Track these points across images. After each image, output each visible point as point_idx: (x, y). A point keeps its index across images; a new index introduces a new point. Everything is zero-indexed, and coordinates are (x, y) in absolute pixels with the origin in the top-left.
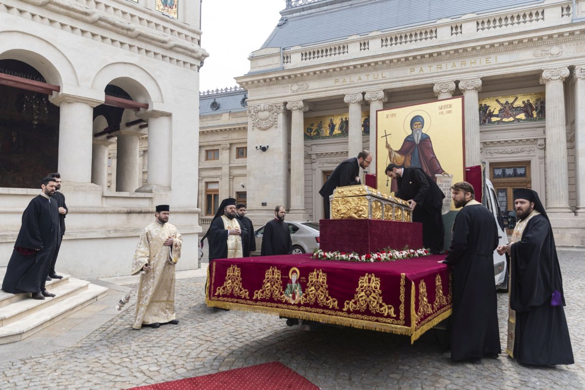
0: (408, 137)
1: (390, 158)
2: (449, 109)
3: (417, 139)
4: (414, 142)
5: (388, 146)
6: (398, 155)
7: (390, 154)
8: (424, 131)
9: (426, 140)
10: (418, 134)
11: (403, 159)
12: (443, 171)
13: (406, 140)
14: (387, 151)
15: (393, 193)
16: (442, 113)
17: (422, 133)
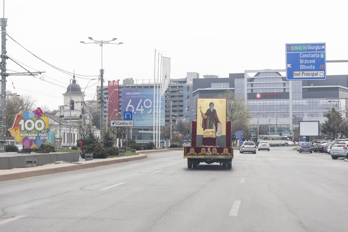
0: (209, 109)
1: (202, 116)
2: (222, 102)
3: (212, 110)
4: (210, 111)
5: (201, 112)
6: (204, 115)
7: (202, 114)
8: (214, 108)
9: (214, 111)
10: (212, 109)
11: (207, 117)
12: (220, 122)
13: (208, 110)
14: (201, 113)
15: (203, 128)
16: (220, 103)
17: (213, 109)
